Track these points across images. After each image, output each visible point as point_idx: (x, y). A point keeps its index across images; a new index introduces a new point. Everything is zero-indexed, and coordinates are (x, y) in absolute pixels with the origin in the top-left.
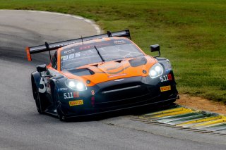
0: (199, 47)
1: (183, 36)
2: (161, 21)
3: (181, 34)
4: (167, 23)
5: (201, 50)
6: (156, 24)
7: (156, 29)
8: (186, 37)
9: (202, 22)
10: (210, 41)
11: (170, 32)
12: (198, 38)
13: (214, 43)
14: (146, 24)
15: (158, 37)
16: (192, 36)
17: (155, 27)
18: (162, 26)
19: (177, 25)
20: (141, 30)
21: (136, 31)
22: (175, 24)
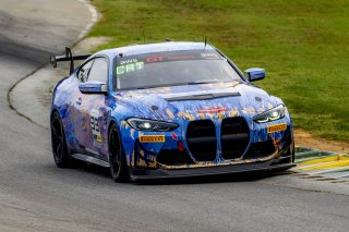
0: (236, 43)
1: (214, 27)
2: (185, 4)
3: (212, 24)
4: (192, 7)
5: (239, 48)
6: (177, 8)
7: (177, 15)
8: (218, 28)
9: (243, 7)
10: (252, 35)
11: (196, 20)
12: (235, 30)
13: (258, 37)
14: (163, 7)
15: (178, 26)
16: (227, 27)
17: (176, 11)
18: (185, 10)
19: (206, 10)
20: (156, 15)
21: (149, 16)
22: (204, 8)
